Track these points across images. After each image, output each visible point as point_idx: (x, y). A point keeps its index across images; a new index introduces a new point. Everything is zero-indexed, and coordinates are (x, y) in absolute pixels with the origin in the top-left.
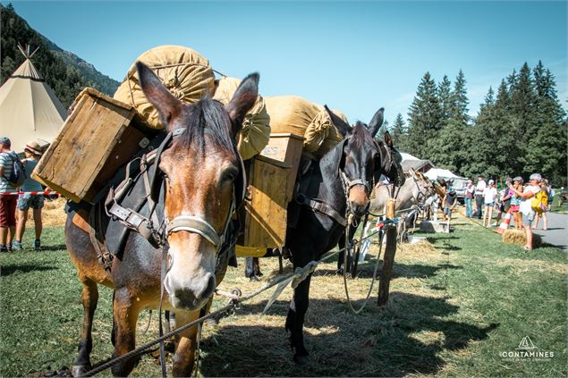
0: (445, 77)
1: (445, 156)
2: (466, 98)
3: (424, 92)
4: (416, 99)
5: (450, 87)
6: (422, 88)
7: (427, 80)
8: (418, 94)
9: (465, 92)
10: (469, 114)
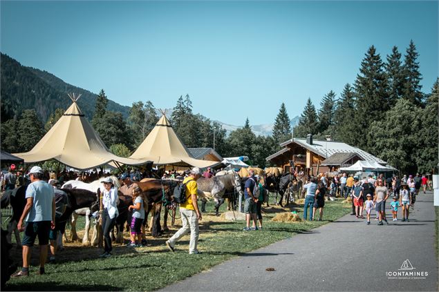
0: (395, 49)
1: (392, 140)
2: (418, 74)
3: (369, 68)
4: (360, 78)
5: (400, 60)
6: (366, 64)
7: (372, 56)
8: (362, 71)
9: (418, 67)
10: (422, 90)
